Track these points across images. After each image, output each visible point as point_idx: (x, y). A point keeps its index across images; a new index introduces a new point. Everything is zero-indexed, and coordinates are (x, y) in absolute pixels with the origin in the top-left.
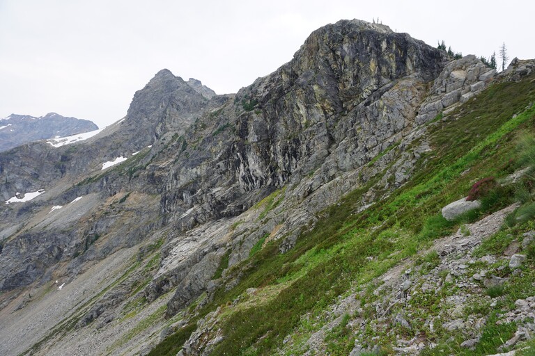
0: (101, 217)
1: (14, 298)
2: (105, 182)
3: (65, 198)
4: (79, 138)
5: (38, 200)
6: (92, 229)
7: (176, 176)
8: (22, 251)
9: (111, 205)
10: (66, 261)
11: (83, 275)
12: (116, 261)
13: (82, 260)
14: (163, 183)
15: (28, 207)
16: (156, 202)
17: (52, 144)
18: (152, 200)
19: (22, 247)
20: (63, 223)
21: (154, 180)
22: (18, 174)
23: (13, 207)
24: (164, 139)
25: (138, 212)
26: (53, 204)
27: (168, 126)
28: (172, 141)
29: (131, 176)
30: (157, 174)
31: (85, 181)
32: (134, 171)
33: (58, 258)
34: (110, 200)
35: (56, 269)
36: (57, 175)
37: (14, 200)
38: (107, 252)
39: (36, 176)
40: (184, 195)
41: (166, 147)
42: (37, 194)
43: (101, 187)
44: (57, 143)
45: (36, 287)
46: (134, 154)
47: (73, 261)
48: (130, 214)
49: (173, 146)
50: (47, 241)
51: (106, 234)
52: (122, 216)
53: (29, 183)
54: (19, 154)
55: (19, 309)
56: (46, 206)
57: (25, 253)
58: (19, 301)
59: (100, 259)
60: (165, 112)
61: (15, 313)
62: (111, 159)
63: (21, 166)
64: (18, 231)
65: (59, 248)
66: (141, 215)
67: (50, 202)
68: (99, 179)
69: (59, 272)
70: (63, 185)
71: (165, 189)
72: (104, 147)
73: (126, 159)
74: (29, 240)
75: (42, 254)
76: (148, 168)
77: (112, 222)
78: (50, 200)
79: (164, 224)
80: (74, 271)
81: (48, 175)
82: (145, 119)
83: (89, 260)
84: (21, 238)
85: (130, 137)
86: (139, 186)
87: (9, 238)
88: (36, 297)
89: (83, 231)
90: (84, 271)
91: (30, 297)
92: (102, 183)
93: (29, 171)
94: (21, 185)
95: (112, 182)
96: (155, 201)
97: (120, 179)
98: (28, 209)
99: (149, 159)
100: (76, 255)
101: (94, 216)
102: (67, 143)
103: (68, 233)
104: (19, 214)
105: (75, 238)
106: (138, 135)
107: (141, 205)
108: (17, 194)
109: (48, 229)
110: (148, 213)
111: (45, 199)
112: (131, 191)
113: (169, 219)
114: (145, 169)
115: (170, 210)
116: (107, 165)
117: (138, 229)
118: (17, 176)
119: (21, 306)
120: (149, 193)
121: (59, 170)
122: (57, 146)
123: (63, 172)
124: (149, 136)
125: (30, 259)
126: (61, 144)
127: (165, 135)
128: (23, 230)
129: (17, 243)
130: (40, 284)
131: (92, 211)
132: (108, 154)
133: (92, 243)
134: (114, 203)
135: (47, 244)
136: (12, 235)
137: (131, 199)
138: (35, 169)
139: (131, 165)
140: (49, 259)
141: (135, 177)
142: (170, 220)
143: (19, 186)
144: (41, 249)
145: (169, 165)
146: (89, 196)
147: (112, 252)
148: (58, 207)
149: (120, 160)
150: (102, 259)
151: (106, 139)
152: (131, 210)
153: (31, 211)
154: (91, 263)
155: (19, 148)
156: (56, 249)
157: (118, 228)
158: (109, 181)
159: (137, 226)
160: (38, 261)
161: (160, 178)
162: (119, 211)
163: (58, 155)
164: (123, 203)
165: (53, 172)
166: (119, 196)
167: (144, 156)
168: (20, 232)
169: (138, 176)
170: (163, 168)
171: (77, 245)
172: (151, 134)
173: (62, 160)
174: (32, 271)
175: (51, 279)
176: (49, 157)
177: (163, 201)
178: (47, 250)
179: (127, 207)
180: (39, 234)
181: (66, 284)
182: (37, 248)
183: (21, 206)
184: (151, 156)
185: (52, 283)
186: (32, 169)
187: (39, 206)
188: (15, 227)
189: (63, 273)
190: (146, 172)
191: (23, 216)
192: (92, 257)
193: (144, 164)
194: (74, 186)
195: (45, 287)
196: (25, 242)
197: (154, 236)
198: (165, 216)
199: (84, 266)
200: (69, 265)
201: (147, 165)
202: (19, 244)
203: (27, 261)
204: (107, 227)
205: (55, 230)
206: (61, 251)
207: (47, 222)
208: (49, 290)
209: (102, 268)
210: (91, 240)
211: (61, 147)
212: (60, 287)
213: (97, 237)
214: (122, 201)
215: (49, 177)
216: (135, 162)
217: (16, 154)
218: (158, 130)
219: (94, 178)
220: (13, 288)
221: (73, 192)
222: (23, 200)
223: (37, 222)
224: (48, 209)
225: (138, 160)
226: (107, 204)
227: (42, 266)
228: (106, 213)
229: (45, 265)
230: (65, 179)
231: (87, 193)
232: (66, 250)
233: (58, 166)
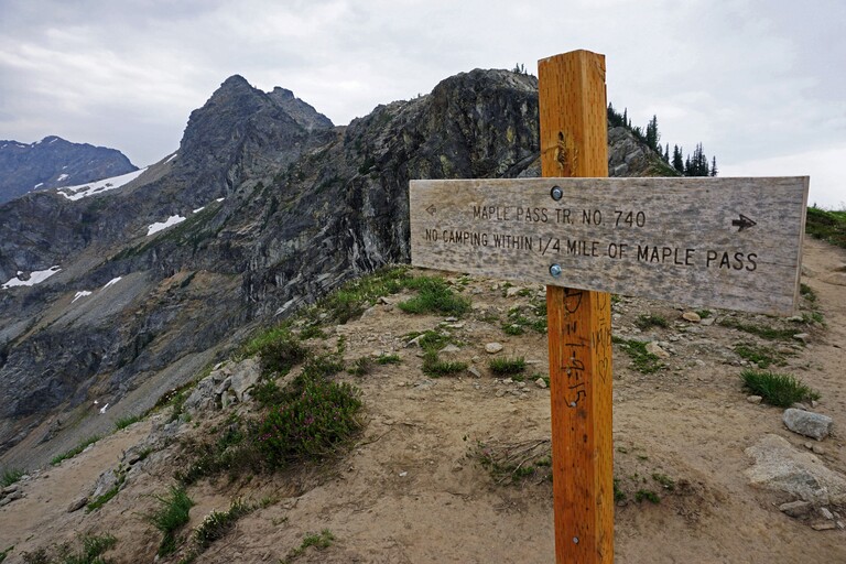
0: (155, 308)
1: (35, 426)
2: (155, 256)
3: (95, 280)
4: (108, 185)
5: (53, 282)
6: (143, 326)
7: (264, 250)
8: (38, 359)
9: (168, 291)
10: (107, 372)
11: (134, 392)
12: (182, 371)
13: (132, 372)
14: (244, 257)
15: (38, 294)
16: (235, 285)
17: (65, 195)
18: (229, 282)
19: (37, 354)
20: (97, 317)
21: (228, 252)
22: (18, 243)
23: (15, 294)
24: (242, 192)
25: (211, 300)
26: (76, 289)
27: (247, 170)
28: (255, 194)
29: (196, 247)
30: (234, 244)
31: (122, 253)
32: (200, 240)
33: (93, 369)
34: (166, 284)
35: (93, 384)
36: (78, 244)
37: (14, 282)
38: (168, 358)
39: (45, 246)
40: (277, 278)
41: (245, 204)
42: (49, 273)
43: (149, 262)
44: (73, 193)
45: (66, 411)
46: (195, 211)
47: (117, 372)
48: (198, 303)
49: (255, 202)
50: (76, 344)
51: (164, 333)
52: (186, 307)
53: (36, 257)
54: (16, 212)
55: (46, 440)
56: (66, 292)
57: (43, 362)
58: (43, 429)
59: (158, 369)
60: (240, 148)
61: (40, 448)
62: (161, 219)
63: (21, 230)
64: (28, 330)
65: (94, 354)
66: (214, 306)
67: (71, 286)
68: (144, 250)
69: (96, 389)
70: (88, 260)
71: (249, 268)
72: (149, 200)
73: (183, 219)
74: (48, 343)
75: (70, 362)
76: (220, 235)
77: (172, 316)
78: (72, 282)
79: (249, 319)
80: (121, 386)
81: (65, 244)
82: (210, 157)
83: (142, 371)
84: (36, 340)
85: (188, 184)
86: (208, 262)
87: (15, 340)
88: (67, 424)
89: (128, 329)
90: (136, 387)
91: (60, 424)
92: (151, 257)
93: (34, 237)
94: (23, 259)
95: (167, 256)
96: (233, 284)
97: (179, 252)
98: (39, 295)
99: (222, 222)
100: (121, 364)
101: (144, 307)
102: (89, 193)
103: (107, 332)
104: (26, 305)
105: (118, 339)
106: (200, 182)
107: (212, 289)
108: (19, 273)
109: (74, 326)
110: (224, 302)
111: (63, 280)
112: (197, 270)
113: (255, 311)
114: (216, 236)
115: (257, 299)
116: (155, 228)
117: (212, 326)
118: (16, 246)
119: (47, 437)
120: (224, 272)
121: (80, 236)
122: (73, 198)
123: (87, 239)
124: (218, 184)
125: (53, 371)
126: (80, 196)
127: (244, 185)
128: (34, 328)
129: (29, 348)
130: (72, 406)
131: (139, 299)
132: (156, 212)
133: (144, 346)
134: (173, 287)
135: (75, 349)
136: (20, 336)
137: (197, 282)
138: (44, 235)
139: (193, 229)
140: (81, 370)
141: (201, 249)
142: (258, 312)
143: (20, 262)
144: (67, 357)
145: (251, 231)
146: (132, 276)
147: (176, 358)
148: (85, 293)
149: (175, 220)
150: (162, 369)
151: (151, 187)
152: (200, 298)
153: (45, 300)
154: (145, 374)
155: (17, 203)
156: (90, 356)
157: (182, 324)
158: (163, 255)
159: (209, 322)
160: (65, 373)
161: (239, 250)
162: (182, 300)
163: (77, 212)
164: (187, 288)
165: (71, 239)
166: (179, 277)
167: (213, 215)
168: (31, 332)
169: (205, 247)
170: (243, 236)
171: (121, 350)
172: (221, 181)
173: (83, 221)
174: (57, 388)
175: (88, 399)
176: (64, 216)
177: (247, 284)
178: (77, 357)
179: (192, 293)
180: (63, 335)
181: (111, 405)
182: (61, 354)
183: (28, 292)
184: (224, 217)
185: (89, 404)
186: (39, 235)
187: (56, 291)
188: (22, 323)
189: (104, 389)
190: (218, 242)
191: (32, 308)
192: (146, 366)
193: (214, 229)
194: (107, 261)
195: (79, 410)
196: (42, 346)
197: (236, 335)
198: (251, 307)
199: (135, 379)
200: (113, 378)
201: (219, 231)
202: (33, 349)
203: (48, 374)
204: (165, 323)
205: (86, 328)
206: (97, 359)
207: (72, 315)
208: (85, 413)
209: (163, 382)
210: (142, 342)
211: (80, 200)
212: (103, 410)
213: (151, 337)
214: (185, 284)
215: (65, 247)
216: (200, 225)
217: (12, 212)
218: (232, 175)
219: (136, 248)
220: (32, 412)
221: (106, 270)
222: (29, 283)
223: (57, 316)
224: (69, 296)
225: (204, 223)
226: (162, 289)
227: (70, 380)
228: (162, 303)
229: (75, 379)
230: (92, 249)
231: (128, 271)
232: (106, 357)
233: (77, 230)
